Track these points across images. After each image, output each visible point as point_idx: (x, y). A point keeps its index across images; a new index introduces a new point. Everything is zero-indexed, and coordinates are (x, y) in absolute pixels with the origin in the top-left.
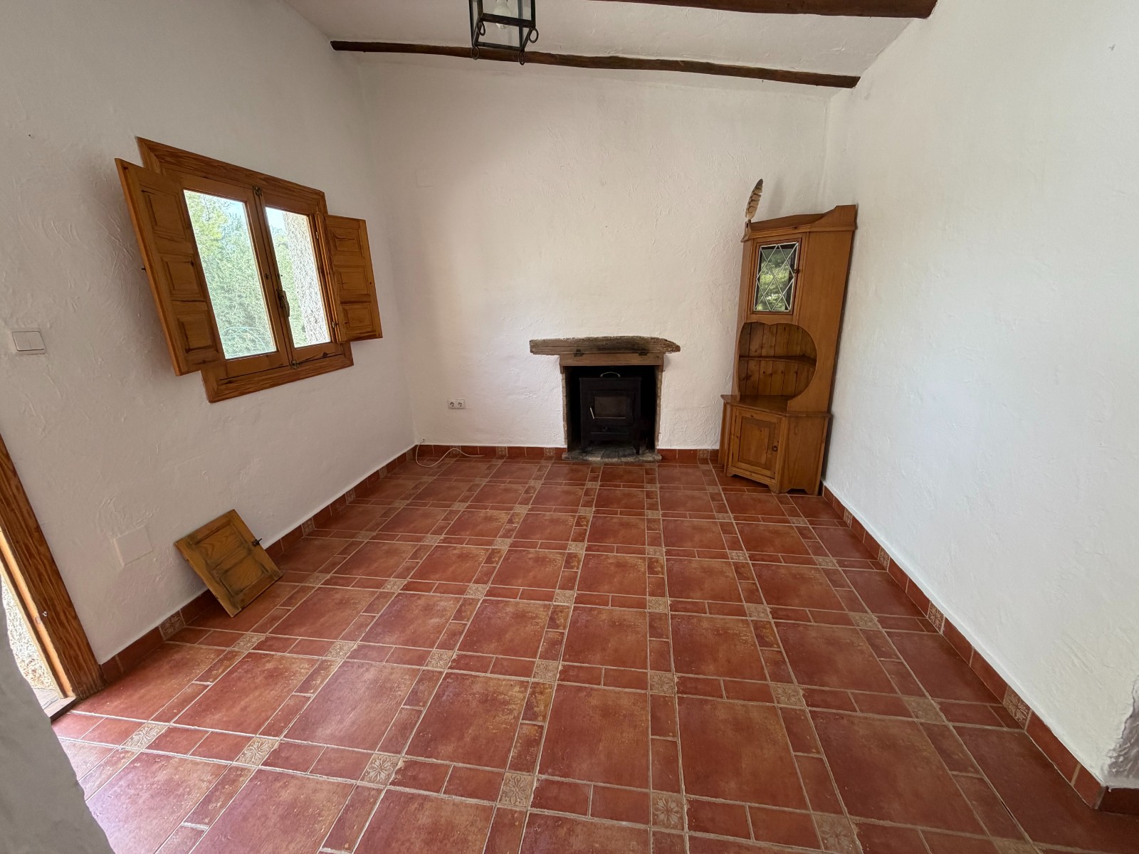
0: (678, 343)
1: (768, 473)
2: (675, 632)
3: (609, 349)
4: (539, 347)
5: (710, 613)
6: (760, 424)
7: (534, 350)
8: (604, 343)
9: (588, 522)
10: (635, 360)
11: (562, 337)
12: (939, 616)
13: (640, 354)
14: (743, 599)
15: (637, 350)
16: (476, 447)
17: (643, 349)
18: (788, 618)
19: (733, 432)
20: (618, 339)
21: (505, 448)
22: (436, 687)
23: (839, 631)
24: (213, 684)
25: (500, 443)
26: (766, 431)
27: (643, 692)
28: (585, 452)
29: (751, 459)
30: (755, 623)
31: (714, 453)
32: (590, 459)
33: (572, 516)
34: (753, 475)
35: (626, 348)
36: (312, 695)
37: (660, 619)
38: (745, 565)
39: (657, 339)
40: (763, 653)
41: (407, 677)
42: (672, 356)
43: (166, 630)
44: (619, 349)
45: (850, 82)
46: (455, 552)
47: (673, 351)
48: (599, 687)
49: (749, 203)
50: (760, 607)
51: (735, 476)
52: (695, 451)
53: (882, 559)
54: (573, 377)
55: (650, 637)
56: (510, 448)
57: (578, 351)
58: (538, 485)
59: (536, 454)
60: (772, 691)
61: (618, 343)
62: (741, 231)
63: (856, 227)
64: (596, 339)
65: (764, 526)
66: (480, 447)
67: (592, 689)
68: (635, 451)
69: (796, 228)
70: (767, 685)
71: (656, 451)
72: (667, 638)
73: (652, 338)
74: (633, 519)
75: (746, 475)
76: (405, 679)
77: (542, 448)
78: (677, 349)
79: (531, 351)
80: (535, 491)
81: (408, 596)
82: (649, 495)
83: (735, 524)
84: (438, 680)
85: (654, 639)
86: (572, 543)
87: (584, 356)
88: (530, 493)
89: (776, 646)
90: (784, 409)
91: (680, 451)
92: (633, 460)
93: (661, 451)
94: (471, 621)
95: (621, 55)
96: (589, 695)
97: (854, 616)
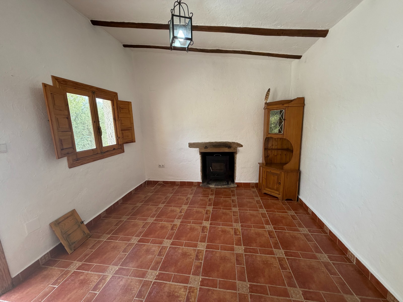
0: (242, 144)
1: (278, 192)
2: (247, 262)
3: (217, 146)
4: (192, 145)
5: (260, 254)
6: (273, 174)
7: (190, 146)
8: (215, 144)
9: (210, 212)
10: (226, 150)
11: (200, 142)
12: (353, 256)
13: (228, 148)
14: (273, 247)
15: (227, 146)
16: (168, 181)
17: (229, 146)
18: (291, 256)
19: (263, 177)
21: (179, 182)
22: (149, 288)
23: (313, 262)
24: (57, 286)
25: (177, 180)
26: (276, 177)
27: (235, 292)
28: (208, 183)
29: (271, 187)
30: (279, 258)
31: (256, 184)
32: (210, 186)
33: (204, 210)
34: (272, 193)
35: (224, 146)
36: (97, 292)
37: (240, 256)
38: (272, 232)
39: (234, 142)
40: (283, 273)
41: (137, 284)
42: (239, 149)
43: (42, 260)
44: (221, 146)
45: (299, 57)
46: (159, 225)
47: (240, 147)
48: (217, 289)
49: (266, 96)
50: (280, 251)
51: (265, 193)
52: (249, 183)
53: (325, 229)
54: (205, 157)
55: (236, 265)
56: (181, 182)
57: (206, 147)
58: (191, 197)
59: (190, 184)
60: (289, 291)
61: (220, 144)
62: (263, 105)
63: (304, 105)
64: (212, 143)
65: (278, 214)
66: (170, 182)
67: (214, 290)
68: (227, 183)
69: (283, 105)
70: (286, 289)
71: (235, 183)
72: (244, 265)
73: (232, 142)
74: (228, 211)
75: (269, 193)
76: (137, 285)
77: (193, 182)
78: (242, 146)
79: (189, 147)
80: (190, 199)
81: (140, 245)
82: (233, 201)
83: (266, 214)
84: (150, 285)
85: (238, 266)
86: (204, 221)
87: (208, 149)
88: (188, 200)
89: (288, 269)
90: (282, 169)
91: (244, 183)
92: (226, 187)
93: (237, 183)
94: (164, 257)
95: (220, 49)
96: (213, 293)
97: (318, 255)
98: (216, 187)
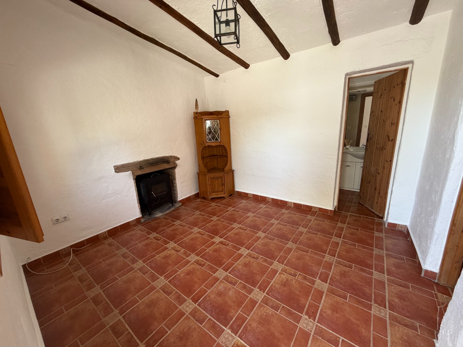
0: (179, 156)
1: (223, 193)
2: (274, 236)
3: (155, 163)
4: (119, 169)
5: (270, 228)
6: (217, 178)
7: (117, 171)
8: (152, 161)
9: (203, 232)
10: (165, 166)
11: (131, 161)
13: (167, 164)
14: (268, 221)
15: (165, 162)
16: (83, 241)
17: (168, 161)
18: (279, 219)
19: (208, 183)
20: (157, 158)
21: (105, 232)
25: (100, 230)
26: (220, 180)
27: (293, 250)
28: (150, 214)
29: (216, 190)
30: (278, 223)
31: (197, 196)
33: (194, 234)
34: (218, 195)
35: (161, 162)
37: (267, 236)
38: (255, 215)
39: (172, 156)
40: (288, 227)
42: (177, 162)
44: (158, 163)
45: (217, 76)
47: (177, 160)
49: (196, 106)
50: (273, 220)
51: (212, 199)
52: (190, 196)
53: (268, 200)
54: (139, 180)
56: (108, 231)
57: (141, 167)
59: (126, 227)
61: (157, 160)
63: (229, 117)
64: (148, 160)
66: (86, 240)
67: (289, 259)
68: (171, 205)
69: (218, 116)
71: (178, 202)
73: (170, 156)
74: (213, 223)
75: (216, 196)
77: (129, 222)
78: (178, 159)
79: (116, 172)
87: (144, 168)
88: (161, 239)
90: (224, 171)
91: (186, 198)
92: (174, 209)
93: (180, 201)
94: (239, 280)
98: (164, 213)
